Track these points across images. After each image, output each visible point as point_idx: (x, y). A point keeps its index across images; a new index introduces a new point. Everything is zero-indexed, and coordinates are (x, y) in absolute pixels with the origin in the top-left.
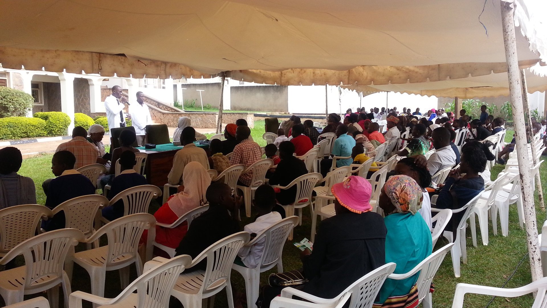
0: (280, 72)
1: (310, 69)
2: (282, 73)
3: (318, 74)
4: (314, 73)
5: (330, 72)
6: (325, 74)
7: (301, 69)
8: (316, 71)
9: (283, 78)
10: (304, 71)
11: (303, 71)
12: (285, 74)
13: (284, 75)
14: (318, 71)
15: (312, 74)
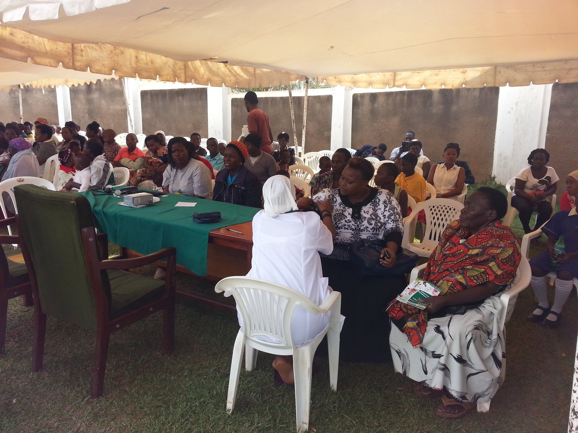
0: (70, 45)
1: (131, 50)
2: (74, 47)
3: (143, 60)
4: (137, 57)
5: (160, 60)
6: (152, 63)
7: (116, 45)
8: (140, 55)
9: (78, 58)
10: (120, 52)
11: (118, 51)
12: (82, 51)
13: (80, 51)
14: (143, 56)
15: (133, 59)
